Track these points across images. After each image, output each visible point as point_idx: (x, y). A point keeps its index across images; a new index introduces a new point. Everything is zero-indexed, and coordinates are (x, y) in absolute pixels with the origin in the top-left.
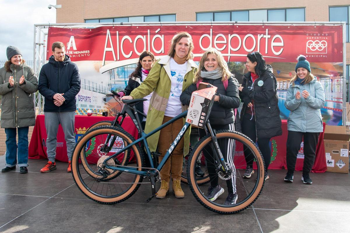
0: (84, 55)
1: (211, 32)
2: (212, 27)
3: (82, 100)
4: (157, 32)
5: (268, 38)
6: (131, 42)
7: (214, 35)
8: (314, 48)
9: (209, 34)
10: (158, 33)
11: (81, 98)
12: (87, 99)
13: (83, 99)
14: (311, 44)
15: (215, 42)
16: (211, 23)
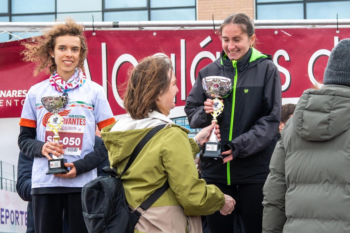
0: (14, 103)
2: (338, 32)
3: (4, 219)
4: (202, 44)
10: (205, 48)
11: (2, 216)
12: (17, 218)
13: (7, 217)
16: (338, 24)
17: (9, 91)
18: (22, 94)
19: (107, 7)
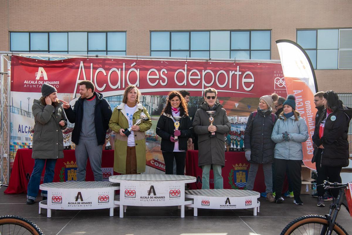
1: (186, 68)
2: (186, 63)
4: (132, 65)
5: (239, 75)
6: (105, 74)
7: (189, 70)
8: (281, 84)
9: (184, 70)
10: (133, 67)
14: (279, 81)
15: (190, 77)
16: (187, 59)
17: (52, 82)
18: (57, 83)
19: (89, 49)
